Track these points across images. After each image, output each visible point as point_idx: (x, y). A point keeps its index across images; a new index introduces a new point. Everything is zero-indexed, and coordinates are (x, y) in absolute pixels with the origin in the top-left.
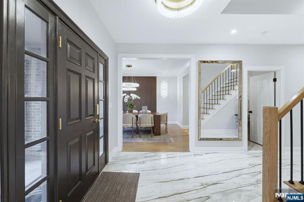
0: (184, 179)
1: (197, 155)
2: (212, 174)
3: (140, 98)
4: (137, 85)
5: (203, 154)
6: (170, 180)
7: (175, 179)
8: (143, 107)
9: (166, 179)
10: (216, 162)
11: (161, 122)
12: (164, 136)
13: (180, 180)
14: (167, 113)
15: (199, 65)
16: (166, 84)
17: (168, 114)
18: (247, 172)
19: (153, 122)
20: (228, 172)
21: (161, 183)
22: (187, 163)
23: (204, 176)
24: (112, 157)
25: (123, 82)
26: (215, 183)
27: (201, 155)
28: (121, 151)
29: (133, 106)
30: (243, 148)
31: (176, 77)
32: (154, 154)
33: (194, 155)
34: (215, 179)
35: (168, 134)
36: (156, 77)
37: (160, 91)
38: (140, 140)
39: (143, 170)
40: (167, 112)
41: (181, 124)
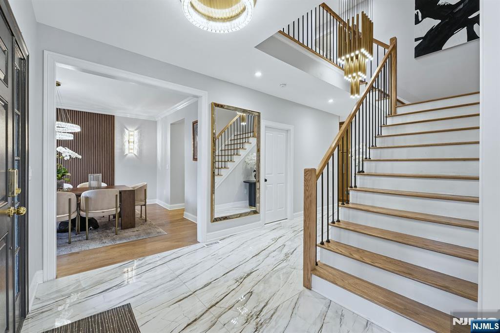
0: (210, 283)
1: (211, 244)
2: (241, 263)
3: (80, 157)
4: (77, 129)
5: (219, 241)
6: (191, 293)
7: (198, 289)
8: (90, 176)
9: (183, 294)
10: (238, 247)
11: (136, 202)
12: (144, 227)
13: (205, 286)
14: (146, 186)
15: (213, 110)
16: (136, 133)
17: (148, 186)
18: (274, 249)
19: (118, 205)
20: (256, 255)
21: (179, 303)
22: (204, 259)
23: (233, 269)
24: (34, 297)
25: (57, 120)
26: (249, 272)
27: (216, 243)
28: (55, 277)
29: (63, 175)
30: (260, 222)
31: (155, 122)
32: (141, 262)
33: (207, 245)
34: (247, 268)
35: (148, 222)
36: (114, 116)
37: (123, 145)
38: (94, 245)
39: (133, 295)
40: (146, 183)
41: (167, 202)
